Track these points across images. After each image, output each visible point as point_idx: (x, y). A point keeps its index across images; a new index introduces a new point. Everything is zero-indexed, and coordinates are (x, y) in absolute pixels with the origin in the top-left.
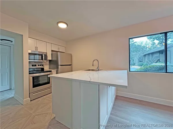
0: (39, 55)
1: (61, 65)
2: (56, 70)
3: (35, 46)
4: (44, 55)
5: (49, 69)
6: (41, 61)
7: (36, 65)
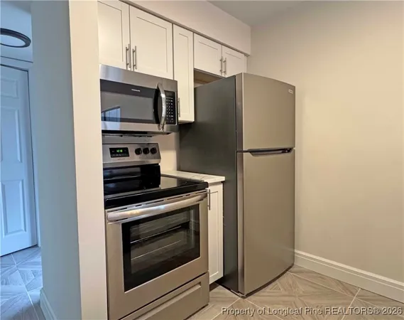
0: (143, 92)
1: (253, 152)
2: (223, 179)
3: (126, 44)
4: (166, 92)
5: (179, 169)
6: (153, 127)
7: (125, 152)
